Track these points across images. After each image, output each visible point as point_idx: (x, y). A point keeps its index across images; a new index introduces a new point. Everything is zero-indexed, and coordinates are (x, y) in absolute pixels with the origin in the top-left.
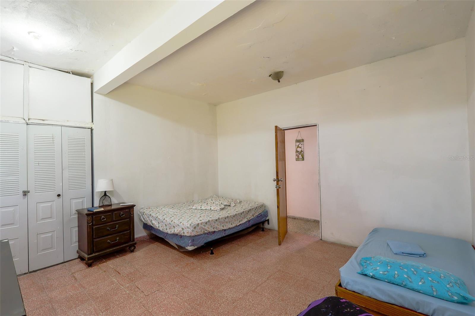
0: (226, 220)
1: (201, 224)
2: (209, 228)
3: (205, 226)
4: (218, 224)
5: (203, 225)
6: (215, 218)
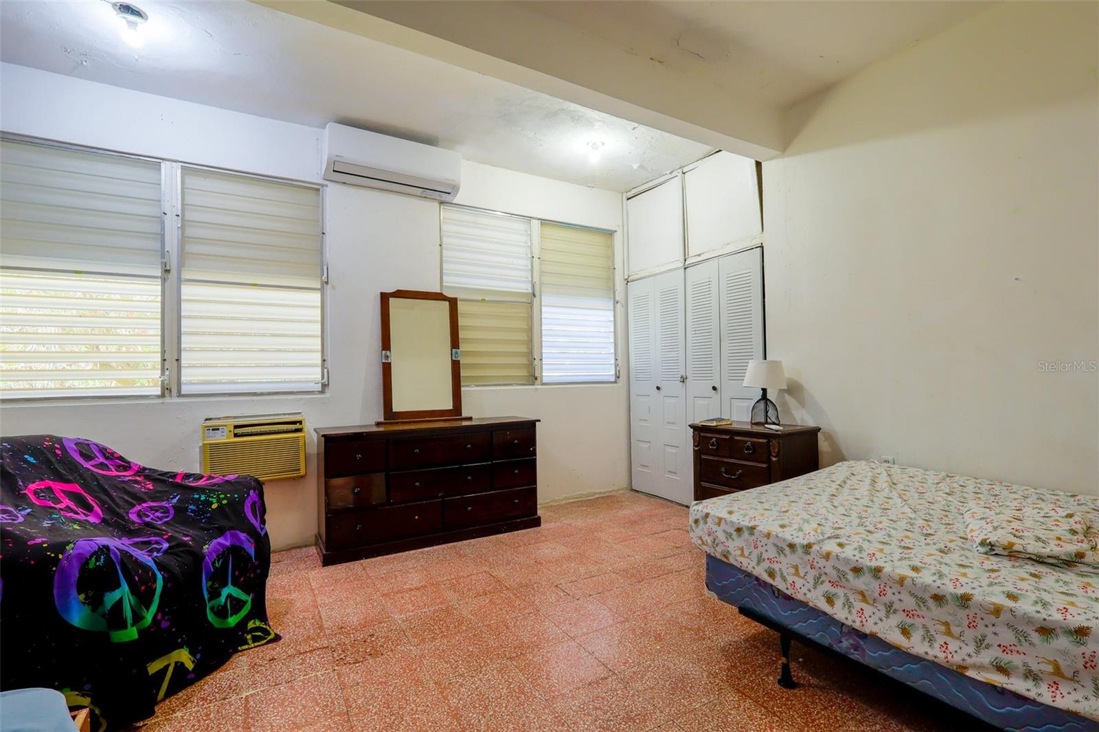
0: (861, 583)
1: (717, 521)
2: (742, 555)
3: (729, 536)
4: (796, 568)
5: (725, 531)
6: (789, 535)
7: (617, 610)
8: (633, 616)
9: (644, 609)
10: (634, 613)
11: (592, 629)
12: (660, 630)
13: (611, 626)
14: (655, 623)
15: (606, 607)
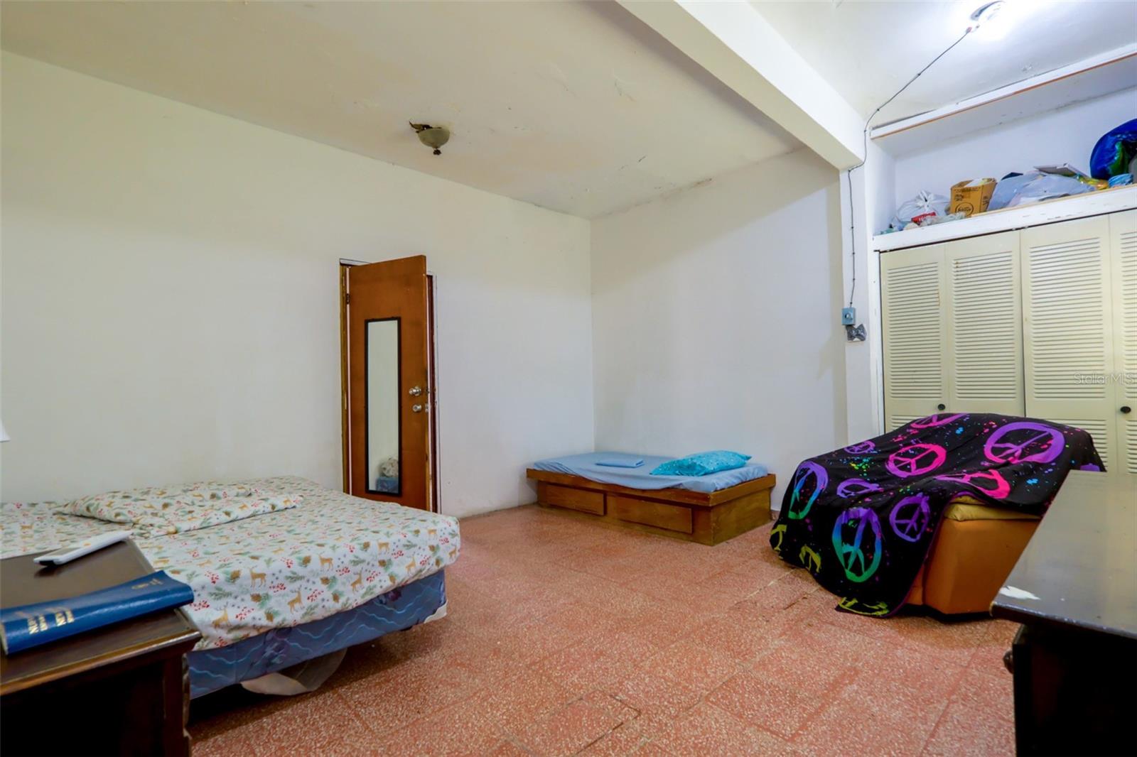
7: (541, 679)
8: (521, 673)
9: (506, 686)
10: (519, 678)
11: (564, 652)
12: (493, 660)
13: (545, 658)
14: (497, 668)
15: (556, 681)
